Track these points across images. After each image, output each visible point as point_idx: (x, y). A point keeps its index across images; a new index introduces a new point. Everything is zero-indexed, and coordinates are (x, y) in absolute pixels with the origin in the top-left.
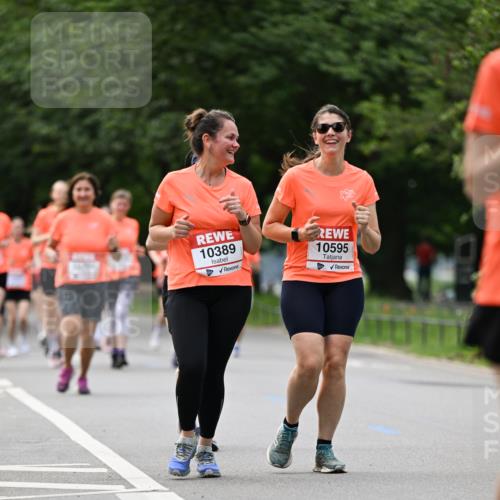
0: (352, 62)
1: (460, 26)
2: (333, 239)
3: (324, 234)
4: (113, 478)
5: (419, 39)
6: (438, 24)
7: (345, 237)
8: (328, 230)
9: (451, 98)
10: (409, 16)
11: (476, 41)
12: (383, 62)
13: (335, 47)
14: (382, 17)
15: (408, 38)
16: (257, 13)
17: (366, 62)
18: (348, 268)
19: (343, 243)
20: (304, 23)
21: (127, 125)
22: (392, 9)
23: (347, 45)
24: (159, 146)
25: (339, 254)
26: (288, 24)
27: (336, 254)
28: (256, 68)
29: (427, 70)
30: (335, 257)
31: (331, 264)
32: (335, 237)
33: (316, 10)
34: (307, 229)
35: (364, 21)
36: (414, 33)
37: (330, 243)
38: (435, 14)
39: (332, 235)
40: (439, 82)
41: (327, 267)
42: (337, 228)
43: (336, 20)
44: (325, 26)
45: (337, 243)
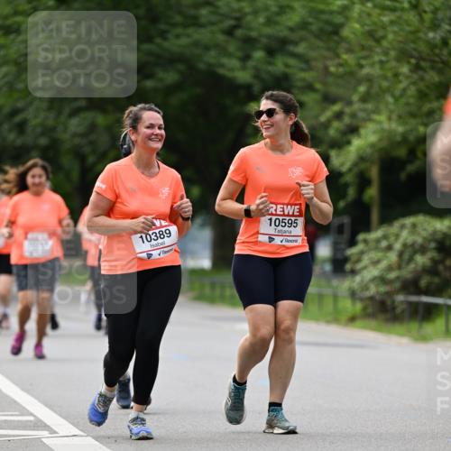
0: (244, 68)
1: (336, 38)
2: (284, 215)
3: (276, 210)
4: (39, 425)
5: (301, 49)
6: (317, 37)
7: (295, 214)
8: (279, 206)
9: (328, 99)
10: (291, 29)
11: (350, 51)
12: (270, 68)
13: (230, 55)
14: (268, 31)
15: (291, 48)
16: (162, 26)
17: (257, 69)
18: (296, 241)
19: (293, 219)
20: (202, 35)
21: (50, 122)
22: (276, 23)
23: (239, 54)
24: (77, 141)
25: (290, 229)
26: (188, 36)
27: (286, 228)
28: (161, 74)
29: (308, 76)
30: (285, 232)
31: (281, 238)
32: (286, 213)
33: (212, 24)
34: (258, 205)
35: (254, 34)
36: (296, 43)
37: (281, 218)
38: (314, 28)
39: (283, 211)
40: (318, 86)
41: (278, 240)
42: (287, 205)
43: (230, 32)
44: (221, 38)
45: (288, 218)
